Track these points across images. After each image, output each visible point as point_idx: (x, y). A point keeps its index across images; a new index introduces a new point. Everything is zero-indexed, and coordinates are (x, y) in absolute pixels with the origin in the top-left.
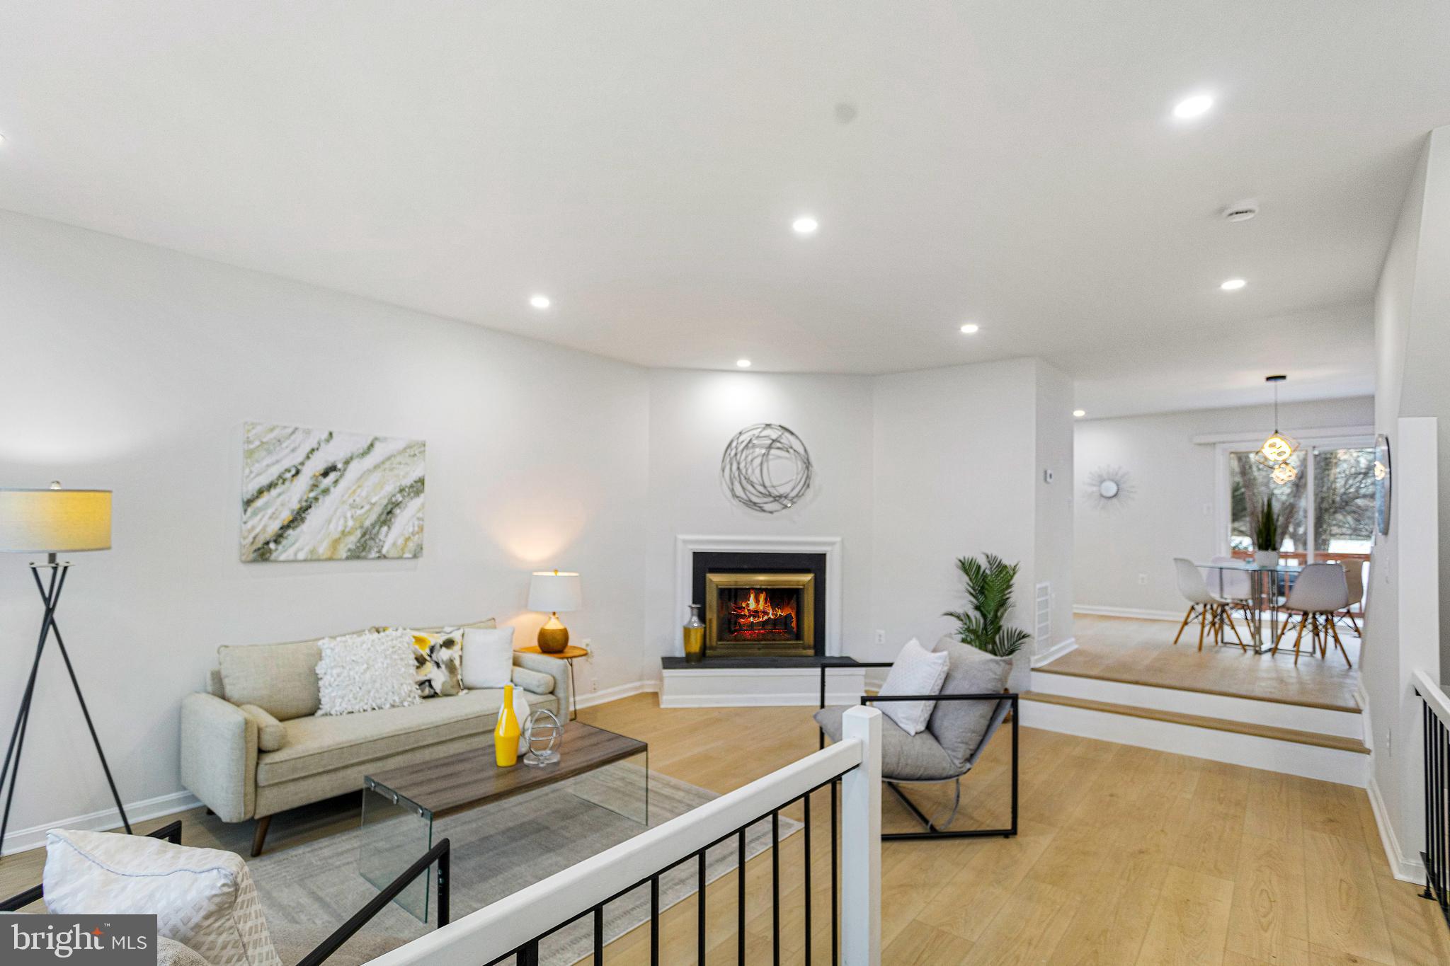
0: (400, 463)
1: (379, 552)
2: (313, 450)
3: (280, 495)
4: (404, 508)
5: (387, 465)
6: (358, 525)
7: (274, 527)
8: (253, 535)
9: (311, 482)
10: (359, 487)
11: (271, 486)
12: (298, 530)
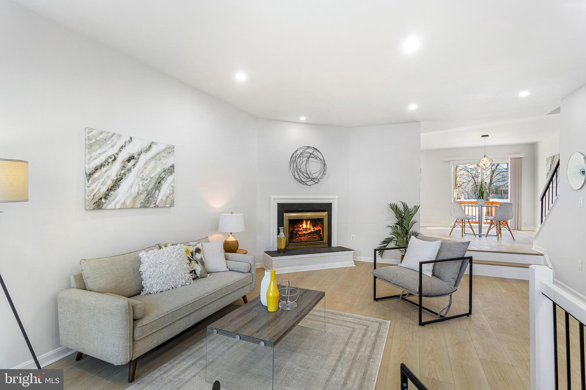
0: (163, 157)
1: (155, 204)
2: (123, 146)
3: (106, 171)
4: (166, 181)
5: (157, 158)
6: (145, 190)
7: (104, 189)
8: (93, 194)
9: (122, 165)
10: (145, 168)
11: (102, 166)
12: (116, 191)
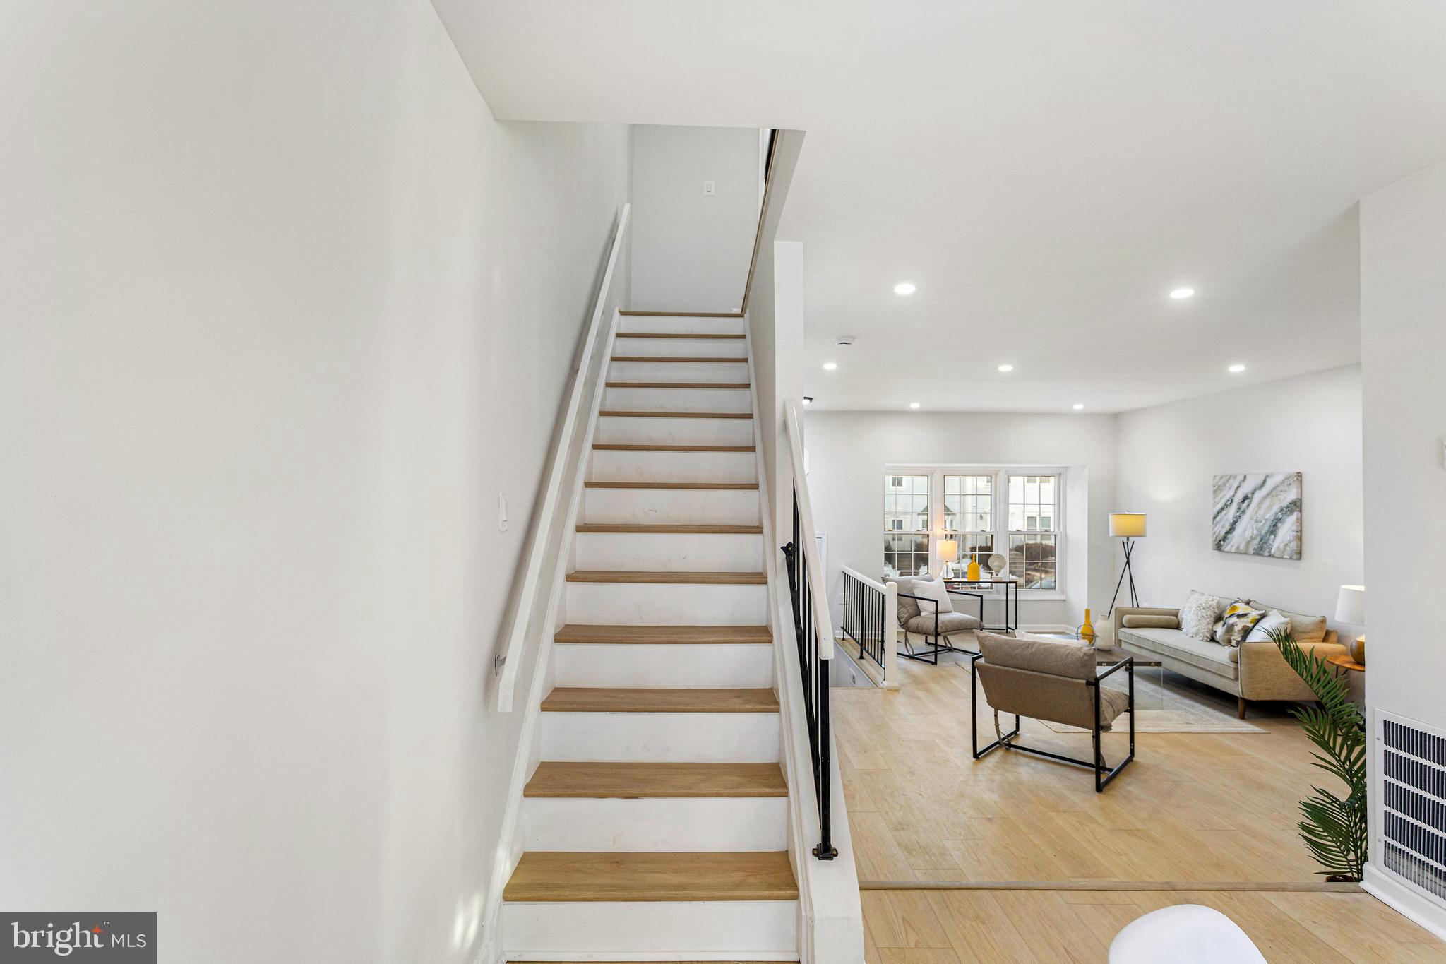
0: (1282, 491)
1: (1269, 552)
2: (1238, 487)
3: (1226, 514)
4: (1284, 523)
5: (1274, 493)
6: (1259, 534)
7: (1223, 533)
9: (1238, 507)
10: (1260, 508)
11: (1222, 509)
12: (1233, 534)
